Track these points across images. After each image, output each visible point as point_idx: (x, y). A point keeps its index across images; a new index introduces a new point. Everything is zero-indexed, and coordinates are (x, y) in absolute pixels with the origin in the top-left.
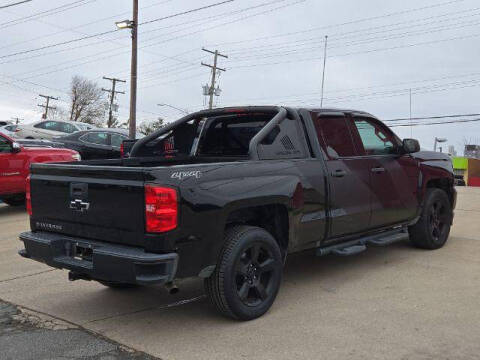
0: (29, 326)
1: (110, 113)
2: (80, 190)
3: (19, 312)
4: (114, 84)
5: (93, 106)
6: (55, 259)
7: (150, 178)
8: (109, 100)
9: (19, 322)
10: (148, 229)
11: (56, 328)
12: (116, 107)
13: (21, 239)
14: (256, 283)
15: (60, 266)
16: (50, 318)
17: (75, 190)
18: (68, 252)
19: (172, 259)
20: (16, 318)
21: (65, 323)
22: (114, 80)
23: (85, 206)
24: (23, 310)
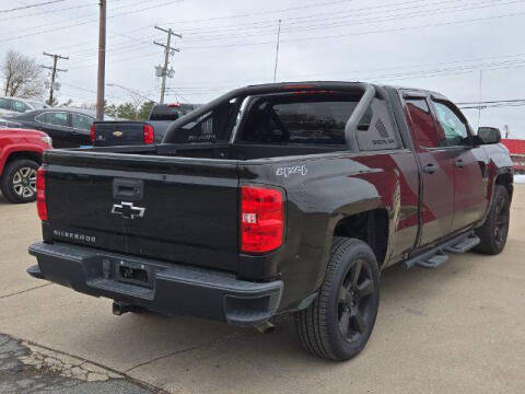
0: (50, 376)
1: (51, 92)
2: (130, 189)
3: (27, 352)
4: (56, 61)
5: (30, 84)
6: (89, 283)
7: (249, 175)
8: (50, 78)
9: (32, 368)
10: (243, 248)
11: (91, 378)
12: (58, 86)
13: (32, 253)
14: (354, 312)
15: (97, 292)
16: (78, 362)
17: (122, 188)
18: (107, 274)
19: (277, 290)
20: (27, 360)
21: (102, 370)
22: (56, 57)
23: (139, 211)
24: (33, 349)
